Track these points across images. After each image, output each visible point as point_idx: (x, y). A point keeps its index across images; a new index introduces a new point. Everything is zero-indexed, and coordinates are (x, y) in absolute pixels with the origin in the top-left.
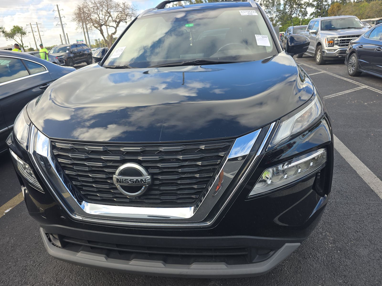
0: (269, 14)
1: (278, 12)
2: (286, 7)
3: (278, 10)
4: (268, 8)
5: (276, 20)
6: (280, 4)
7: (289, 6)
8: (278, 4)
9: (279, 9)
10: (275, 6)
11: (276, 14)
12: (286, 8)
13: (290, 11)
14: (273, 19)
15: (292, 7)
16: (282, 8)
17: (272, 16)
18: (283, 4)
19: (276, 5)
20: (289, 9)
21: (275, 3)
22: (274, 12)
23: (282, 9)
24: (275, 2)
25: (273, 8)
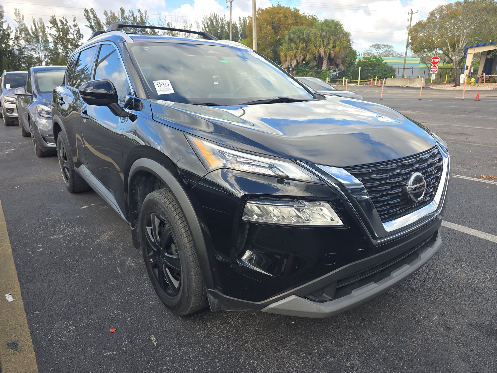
0: (34, 52)
1: (46, 51)
2: (57, 46)
3: (46, 49)
4: (29, 44)
5: (46, 61)
6: (47, 41)
7: (62, 45)
8: (44, 41)
9: (48, 47)
10: (40, 43)
11: (45, 54)
12: (59, 48)
13: (64, 52)
14: (42, 60)
15: (65, 47)
16: (52, 46)
17: (38, 56)
18: (53, 41)
19: (42, 41)
20: (62, 50)
21: (40, 39)
22: (42, 51)
23: (52, 48)
24: (40, 37)
25: (39, 45)
